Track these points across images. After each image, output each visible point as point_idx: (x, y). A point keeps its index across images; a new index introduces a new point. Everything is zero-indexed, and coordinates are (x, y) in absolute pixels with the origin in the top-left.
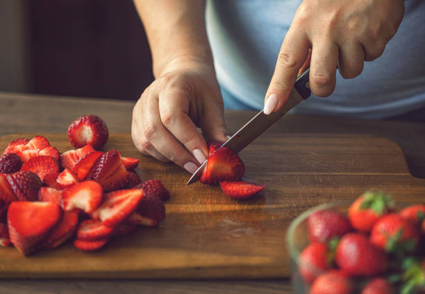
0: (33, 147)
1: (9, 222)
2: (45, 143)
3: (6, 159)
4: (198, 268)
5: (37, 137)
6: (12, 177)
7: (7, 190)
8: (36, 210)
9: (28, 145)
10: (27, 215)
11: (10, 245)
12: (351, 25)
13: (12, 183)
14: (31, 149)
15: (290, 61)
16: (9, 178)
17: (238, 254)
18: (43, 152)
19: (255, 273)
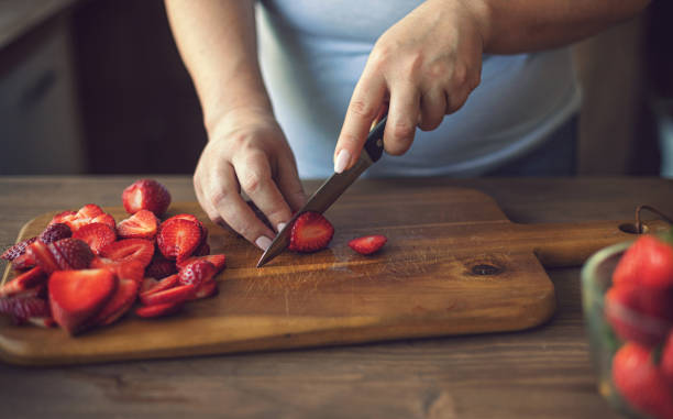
0: (83, 217)
1: (51, 296)
2: (97, 211)
3: (53, 230)
4: (288, 336)
5: (87, 206)
6: (55, 245)
7: (48, 260)
8: (84, 280)
9: (78, 215)
10: (73, 286)
11: (53, 325)
12: (436, 70)
13: (55, 252)
14: (81, 218)
15: (365, 110)
16: (51, 246)
17: (335, 315)
18: (95, 220)
19: (357, 337)
